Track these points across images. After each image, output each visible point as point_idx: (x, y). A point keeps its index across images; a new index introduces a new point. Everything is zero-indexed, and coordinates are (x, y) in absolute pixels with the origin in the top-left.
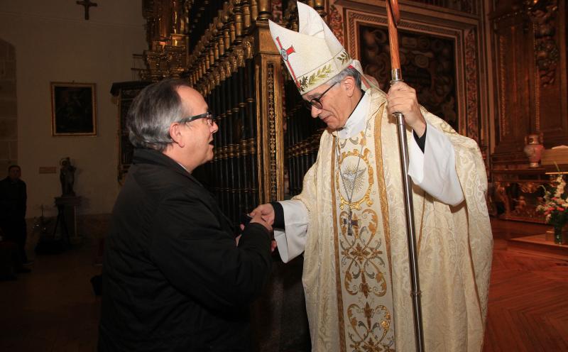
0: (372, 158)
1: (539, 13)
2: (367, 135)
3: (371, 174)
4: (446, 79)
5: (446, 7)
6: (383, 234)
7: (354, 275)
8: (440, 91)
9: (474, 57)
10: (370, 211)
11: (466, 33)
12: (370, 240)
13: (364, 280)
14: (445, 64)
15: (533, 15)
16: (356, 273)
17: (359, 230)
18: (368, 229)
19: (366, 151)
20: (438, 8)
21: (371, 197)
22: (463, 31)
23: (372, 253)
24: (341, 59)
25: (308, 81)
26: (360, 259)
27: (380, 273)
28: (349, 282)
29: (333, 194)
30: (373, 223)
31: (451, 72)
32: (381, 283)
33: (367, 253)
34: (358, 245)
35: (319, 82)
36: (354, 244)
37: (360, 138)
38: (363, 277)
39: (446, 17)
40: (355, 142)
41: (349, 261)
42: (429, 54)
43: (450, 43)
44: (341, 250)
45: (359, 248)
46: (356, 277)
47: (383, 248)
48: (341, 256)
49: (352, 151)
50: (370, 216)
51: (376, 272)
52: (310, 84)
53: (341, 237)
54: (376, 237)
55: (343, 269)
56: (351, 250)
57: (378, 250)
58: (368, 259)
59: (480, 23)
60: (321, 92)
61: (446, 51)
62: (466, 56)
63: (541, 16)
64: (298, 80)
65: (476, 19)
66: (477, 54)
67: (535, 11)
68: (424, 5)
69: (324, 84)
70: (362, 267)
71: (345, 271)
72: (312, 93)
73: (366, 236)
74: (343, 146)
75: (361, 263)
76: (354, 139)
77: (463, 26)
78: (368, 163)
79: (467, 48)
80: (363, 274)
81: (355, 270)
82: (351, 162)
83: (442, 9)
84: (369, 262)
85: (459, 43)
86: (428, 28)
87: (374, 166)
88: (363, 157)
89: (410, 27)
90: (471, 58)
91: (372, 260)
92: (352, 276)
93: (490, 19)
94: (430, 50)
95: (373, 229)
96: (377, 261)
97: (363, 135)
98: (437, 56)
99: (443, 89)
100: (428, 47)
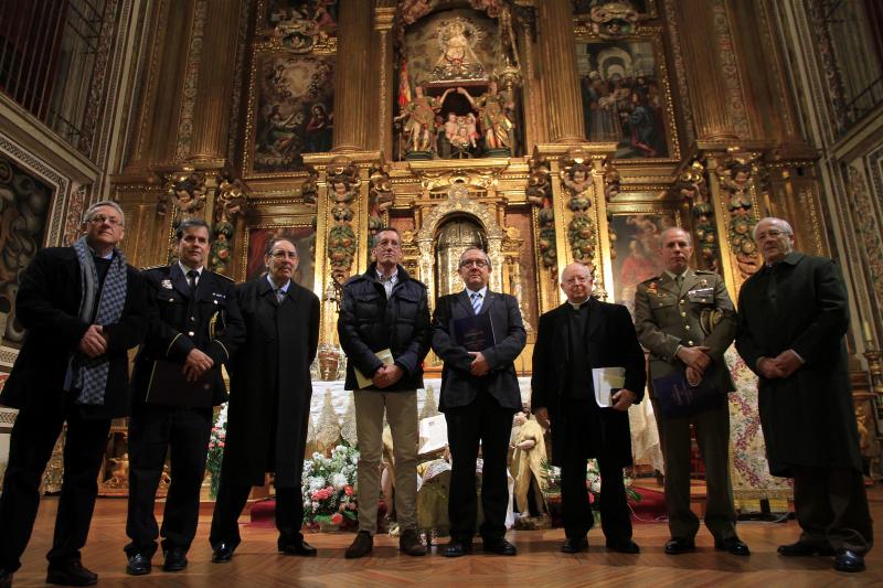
1: (185, 196)
4: (28, 246)
5: (57, 130)
8: (12, 262)
11: (75, 187)
14: (31, 222)
15: (176, 195)
20: (44, 127)
22: (71, 182)
39: (52, 146)
42: (9, 195)
43: (48, 191)
59: (98, 180)
61: (37, 200)
62: (67, 221)
63: (185, 200)
65: (96, 173)
67: (180, 191)
68: (22, 110)
77: (72, 173)
79: (71, 209)
83: (49, 131)
85: (61, 196)
90: (74, 226)
93: (112, 183)
94: (10, 186)
98: (21, 202)
99: (18, 260)
100: (6, 182)
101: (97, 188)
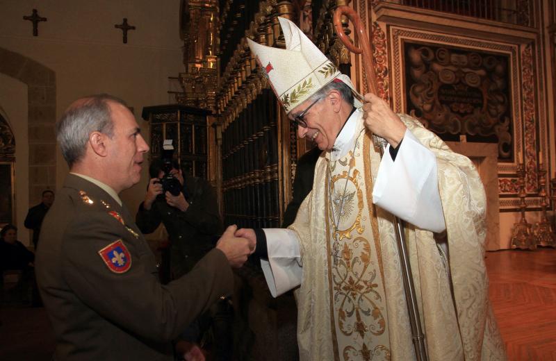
0: (361, 180)
2: (355, 154)
3: (360, 197)
4: (501, 99)
5: (500, 20)
6: (377, 265)
7: (348, 313)
8: (494, 112)
9: (532, 74)
10: (361, 239)
11: (523, 48)
12: (364, 272)
13: (359, 319)
14: (499, 83)
16: (349, 311)
17: (351, 261)
18: (360, 260)
19: (356, 172)
20: (490, 22)
21: (362, 223)
22: (519, 46)
23: (366, 287)
24: (323, 72)
25: (289, 99)
26: (353, 294)
27: (376, 308)
28: (343, 321)
29: (327, 223)
30: (365, 252)
31: (506, 91)
32: (378, 320)
33: (361, 287)
34: (351, 278)
35: (301, 99)
36: (346, 277)
37: (349, 158)
38: (358, 315)
39: (500, 31)
40: (344, 164)
41: (341, 297)
42: (482, 72)
43: (504, 59)
44: (334, 285)
45: (351, 281)
46: (350, 314)
47: (378, 280)
48: (335, 292)
49: (342, 174)
50: (361, 245)
51: (372, 309)
52: (292, 102)
53: (334, 271)
54: (370, 268)
55: (337, 306)
56: (343, 285)
57: (373, 283)
58: (362, 294)
59: (538, 38)
60: (304, 110)
61: (500, 68)
62: (523, 73)
64: (281, 98)
65: (535, 33)
66: (535, 71)
68: (474, 19)
69: (307, 100)
70: (356, 302)
71: (339, 308)
72: (294, 112)
73: (358, 267)
74: (333, 168)
75: (355, 298)
76: (343, 160)
77: (519, 41)
78: (357, 185)
79: (524, 64)
80: (357, 312)
81: (348, 307)
82: (340, 185)
83: (496, 23)
84: (363, 298)
85: (514, 59)
86: (480, 44)
87: (363, 188)
88: (352, 179)
89: (460, 43)
90: (528, 75)
91: (366, 295)
92: (346, 314)
93: (550, 32)
94: (482, 67)
95: (366, 259)
96: (372, 295)
97: (352, 154)
98: (490, 73)
99: (496, 109)
100: (480, 65)
101: (539, 43)
